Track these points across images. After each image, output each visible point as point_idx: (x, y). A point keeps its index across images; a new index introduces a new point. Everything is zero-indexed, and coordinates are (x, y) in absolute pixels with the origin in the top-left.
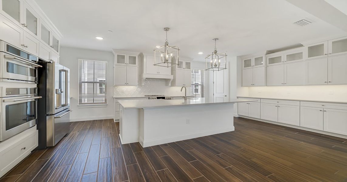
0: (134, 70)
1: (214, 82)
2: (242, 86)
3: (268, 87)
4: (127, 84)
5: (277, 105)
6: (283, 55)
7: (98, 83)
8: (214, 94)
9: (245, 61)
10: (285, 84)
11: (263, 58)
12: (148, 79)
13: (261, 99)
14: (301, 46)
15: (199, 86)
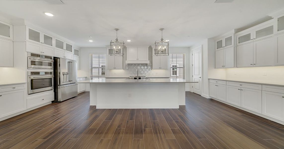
0: (119, 58)
1: (193, 65)
2: (215, 68)
3: (238, 68)
4: (115, 68)
5: (240, 88)
6: (252, 31)
7: (101, 68)
8: (193, 76)
9: (217, 43)
10: (254, 64)
11: (232, 38)
12: (129, 64)
13: (227, 81)
14: (270, 18)
15: (178, 68)
